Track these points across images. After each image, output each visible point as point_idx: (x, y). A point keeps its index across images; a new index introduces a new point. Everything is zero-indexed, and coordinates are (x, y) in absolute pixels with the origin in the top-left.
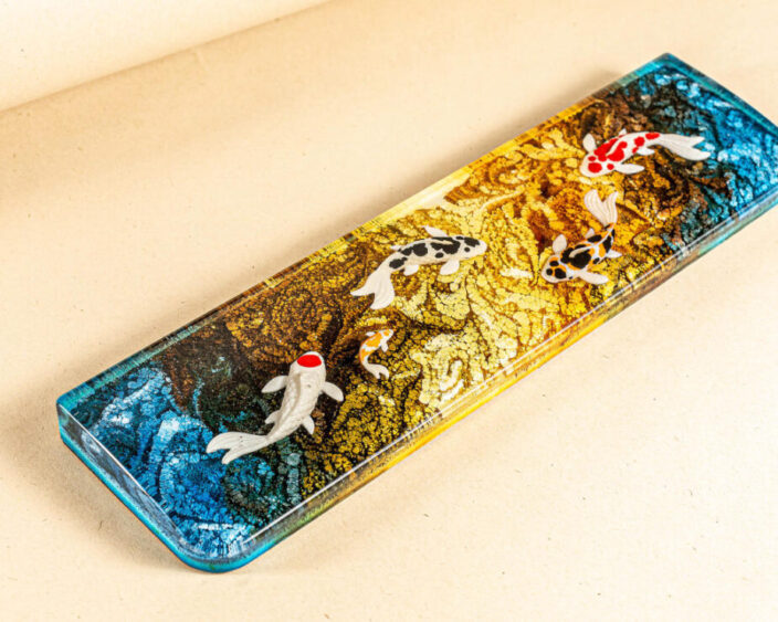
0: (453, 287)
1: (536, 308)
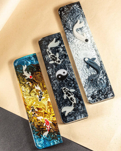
0: (35, 96)
1: (29, 103)
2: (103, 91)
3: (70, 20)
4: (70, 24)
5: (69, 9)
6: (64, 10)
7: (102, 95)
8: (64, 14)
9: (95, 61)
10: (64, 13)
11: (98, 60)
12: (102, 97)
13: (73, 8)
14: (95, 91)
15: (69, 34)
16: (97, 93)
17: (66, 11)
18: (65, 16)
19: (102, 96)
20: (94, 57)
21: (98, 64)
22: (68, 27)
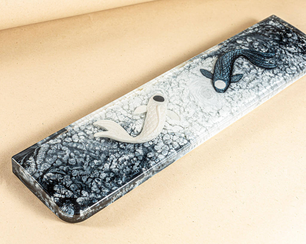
2: (277, 38)
3: (107, 166)
4: (120, 160)
5: (56, 182)
6: (66, 198)
7: (288, 38)
8: (85, 193)
9: (210, 69)
10: (80, 195)
11: (200, 64)
12: (293, 36)
13: (45, 172)
14: (290, 52)
15: (161, 153)
16: (291, 47)
17: (69, 189)
18: (95, 186)
19: (290, 38)
20: (200, 74)
21: (214, 62)
22: (137, 164)
